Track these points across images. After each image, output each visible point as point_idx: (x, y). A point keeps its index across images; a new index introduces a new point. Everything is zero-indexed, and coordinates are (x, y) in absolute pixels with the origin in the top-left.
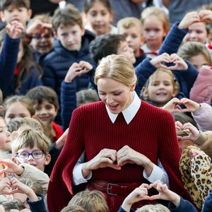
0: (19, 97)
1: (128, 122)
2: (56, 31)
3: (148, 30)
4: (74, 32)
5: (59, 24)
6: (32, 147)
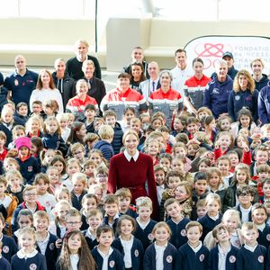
1: (135, 161)
6: (103, 174)
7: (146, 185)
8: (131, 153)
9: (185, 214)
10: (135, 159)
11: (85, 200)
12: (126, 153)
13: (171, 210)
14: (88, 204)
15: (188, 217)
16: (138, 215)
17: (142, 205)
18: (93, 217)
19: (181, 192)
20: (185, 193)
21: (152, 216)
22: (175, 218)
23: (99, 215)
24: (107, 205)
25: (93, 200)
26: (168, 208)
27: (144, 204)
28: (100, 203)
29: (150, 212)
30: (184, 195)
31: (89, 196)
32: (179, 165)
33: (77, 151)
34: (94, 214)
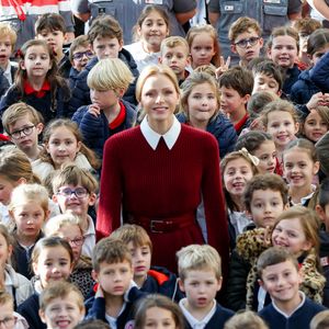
0: (64, 121)
1: (170, 147)
2: (92, 43)
3: (198, 48)
4: (112, 46)
5: (96, 34)
6: (75, 185)
7: (201, 211)
8: (159, 125)
9: (312, 291)
10: (171, 142)
11: (41, 253)
12: (145, 128)
13: (274, 278)
14: (49, 263)
15: (319, 299)
16: (183, 294)
17: (192, 268)
18: (58, 301)
19: (291, 234)
20: (301, 237)
21: (220, 296)
22: (284, 302)
23: (74, 297)
24: (104, 267)
25: (62, 251)
26: (267, 272)
27: (200, 265)
28: (82, 263)
29: (217, 286)
30: (298, 241)
31: (52, 243)
32: (302, 165)
33: (19, 125)
34: (62, 293)
